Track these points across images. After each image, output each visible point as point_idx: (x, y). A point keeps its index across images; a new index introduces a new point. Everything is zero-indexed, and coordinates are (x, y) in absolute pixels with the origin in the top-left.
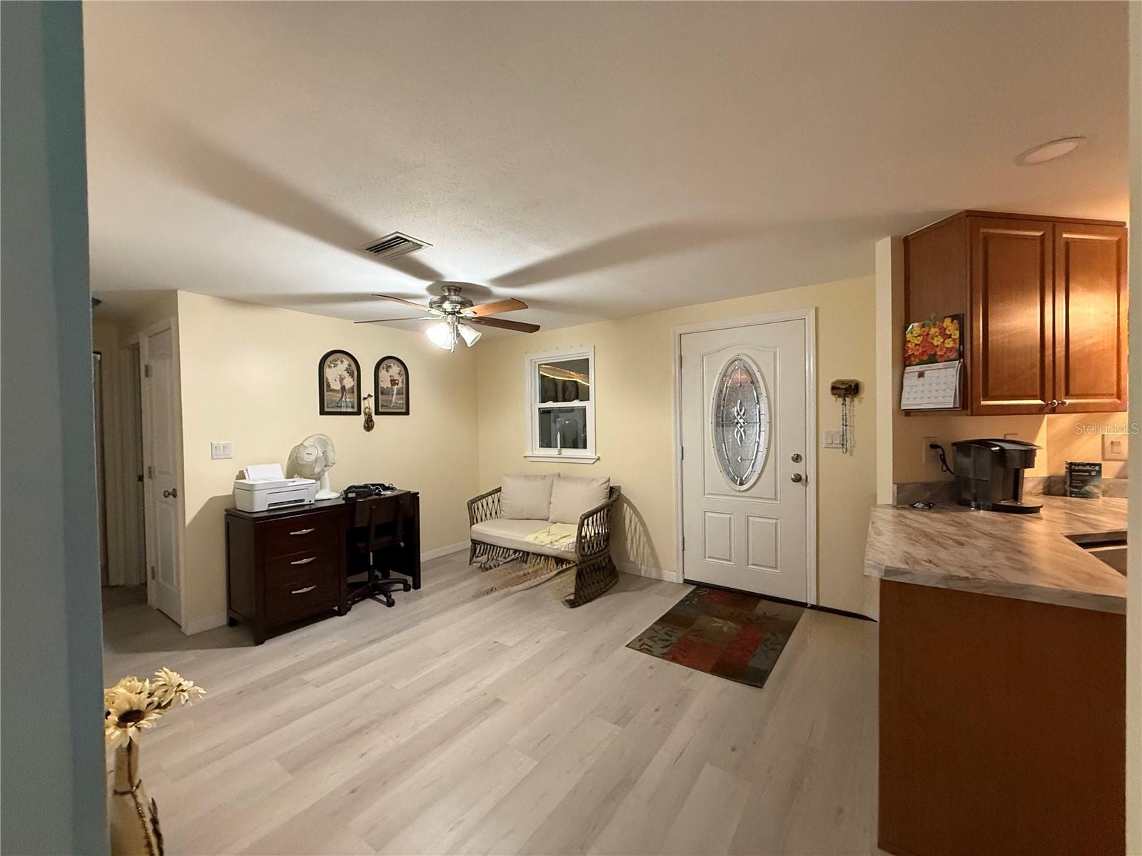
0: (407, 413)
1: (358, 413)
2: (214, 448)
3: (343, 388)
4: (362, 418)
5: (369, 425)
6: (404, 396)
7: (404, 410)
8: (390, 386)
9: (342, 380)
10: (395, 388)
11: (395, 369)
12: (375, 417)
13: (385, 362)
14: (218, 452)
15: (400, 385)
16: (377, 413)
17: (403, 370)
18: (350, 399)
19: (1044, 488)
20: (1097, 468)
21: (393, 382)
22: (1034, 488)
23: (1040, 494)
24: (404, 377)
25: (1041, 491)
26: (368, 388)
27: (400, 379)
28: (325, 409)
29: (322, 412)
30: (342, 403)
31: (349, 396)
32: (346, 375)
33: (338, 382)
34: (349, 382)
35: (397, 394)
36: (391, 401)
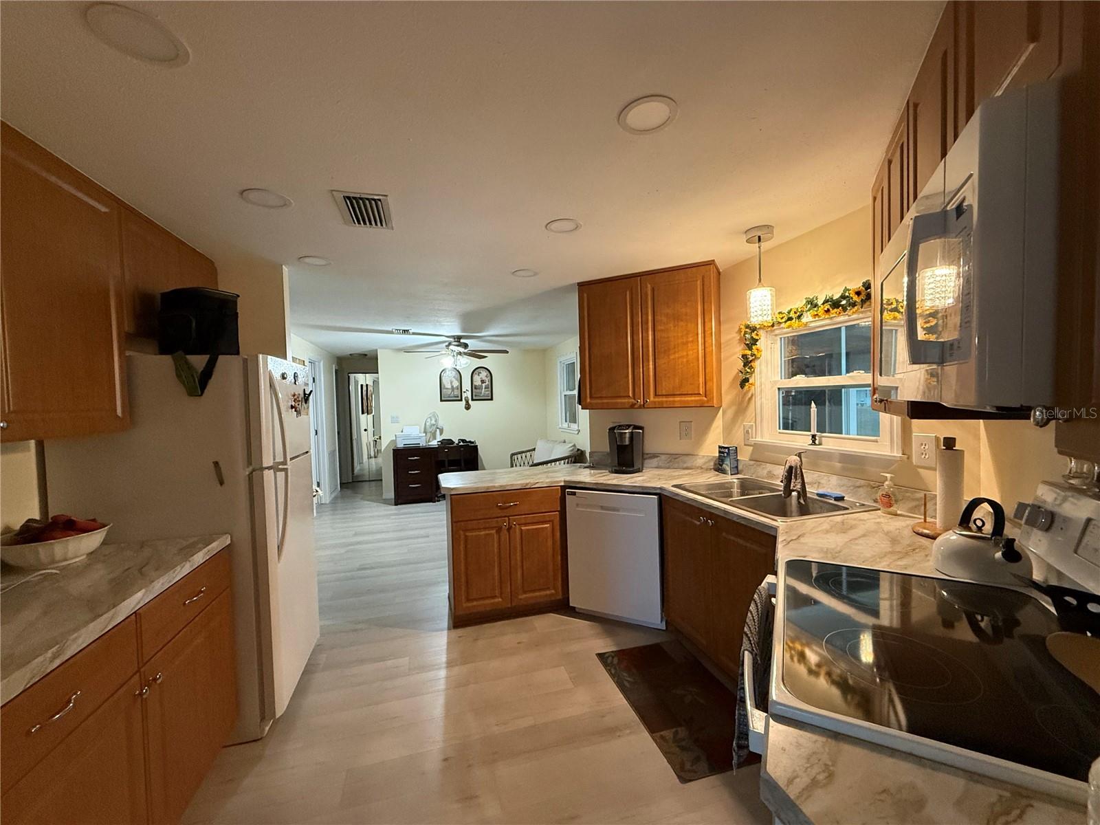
0: (492, 399)
1: (461, 400)
2: (392, 418)
3: (452, 387)
4: (464, 402)
5: (468, 407)
6: (490, 389)
7: (490, 398)
8: (480, 384)
9: (451, 383)
10: (484, 385)
11: (484, 374)
12: (470, 402)
13: (477, 370)
14: (395, 420)
15: (487, 383)
16: (473, 400)
17: (489, 374)
18: (457, 392)
19: (715, 464)
20: (727, 450)
21: (483, 382)
22: (704, 464)
23: (711, 469)
24: (489, 378)
25: (712, 467)
26: (467, 385)
27: (487, 380)
28: (443, 399)
29: (441, 400)
30: (452, 395)
31: (456, 391)
32: (454, 379)
33: (449, 384)
34: (456, 384)
35: (485, 388)
36: (481, 393)
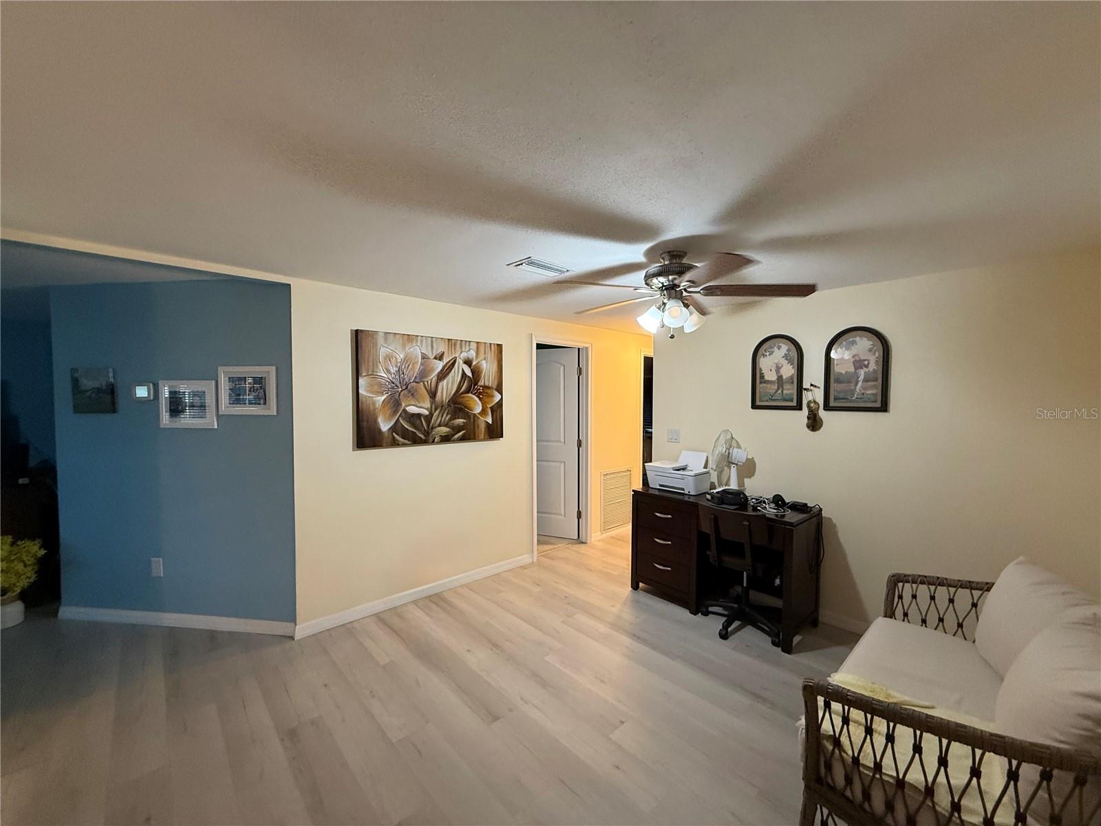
0: (884, 409)
3: (780, 378)
4: (805, 411)
5: (814, 423)
6: (880, 384)
7: (878, 405)
9: (778, 369)
10: (862, 373)
11: (863, 345)
12: (822, 413)
13: (845, 338)
14: (673, 437)
16: (827, 407)
17: (880, 345)
18: (791, 390)
24: (881, 355)
26: (814, 373)
28: (758, 403)
29: (754, 406)
30: (778, 396)
31: (786, 386)
32: (784, 362)
33: (774, 372)
34: (788, 371)
35: (866, 380)
36: (853, 392)
